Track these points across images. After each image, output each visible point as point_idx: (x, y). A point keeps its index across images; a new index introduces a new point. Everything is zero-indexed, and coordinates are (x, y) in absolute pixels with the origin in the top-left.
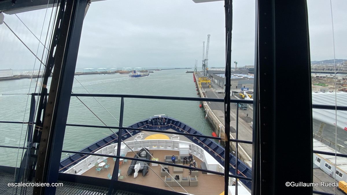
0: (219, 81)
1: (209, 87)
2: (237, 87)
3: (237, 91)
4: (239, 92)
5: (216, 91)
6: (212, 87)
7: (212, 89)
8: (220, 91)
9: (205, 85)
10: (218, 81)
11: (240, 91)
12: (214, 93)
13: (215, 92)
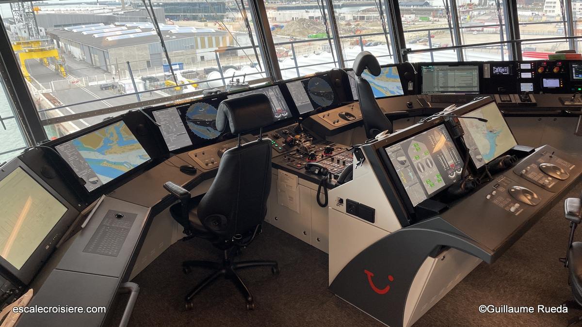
0: (86, 49)
1: (57, 75)
2: (148, 62)
3: (154, 75)
4: (161, 77)
5: (90, 84)
6: (70, 71)
7: (72, 78)
8: (103, 82)
9: (42, 70)
10: (82, 49)
11: (162, 74)
12: (87, 91)
13: (88, 87)
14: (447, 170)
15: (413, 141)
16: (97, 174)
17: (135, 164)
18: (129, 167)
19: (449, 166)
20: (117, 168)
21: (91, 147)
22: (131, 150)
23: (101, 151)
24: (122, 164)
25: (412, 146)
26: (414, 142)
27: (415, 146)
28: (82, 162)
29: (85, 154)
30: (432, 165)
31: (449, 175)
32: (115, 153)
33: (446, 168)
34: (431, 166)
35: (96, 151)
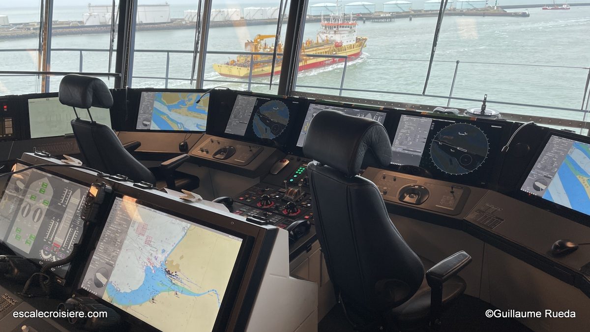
14: (46, 243)
15: (46, 178)
16: (152, 121)
17: (187, 128)
18: (180, 128)
19: (52, 242)
20: (170, 124)
21: (165, 102)
22: (194, 117)
23: (170, 108)
24: (177, 123)
25: (40, 182)
26: (46, 180)
27: (43, 185)
28: (150, 108)
29: (157, 105)
30: (38, 221)
31: (42, 251)
32: (180, 113)
33: (48, 240)
34: (35, 220)
35: (166, 106)
